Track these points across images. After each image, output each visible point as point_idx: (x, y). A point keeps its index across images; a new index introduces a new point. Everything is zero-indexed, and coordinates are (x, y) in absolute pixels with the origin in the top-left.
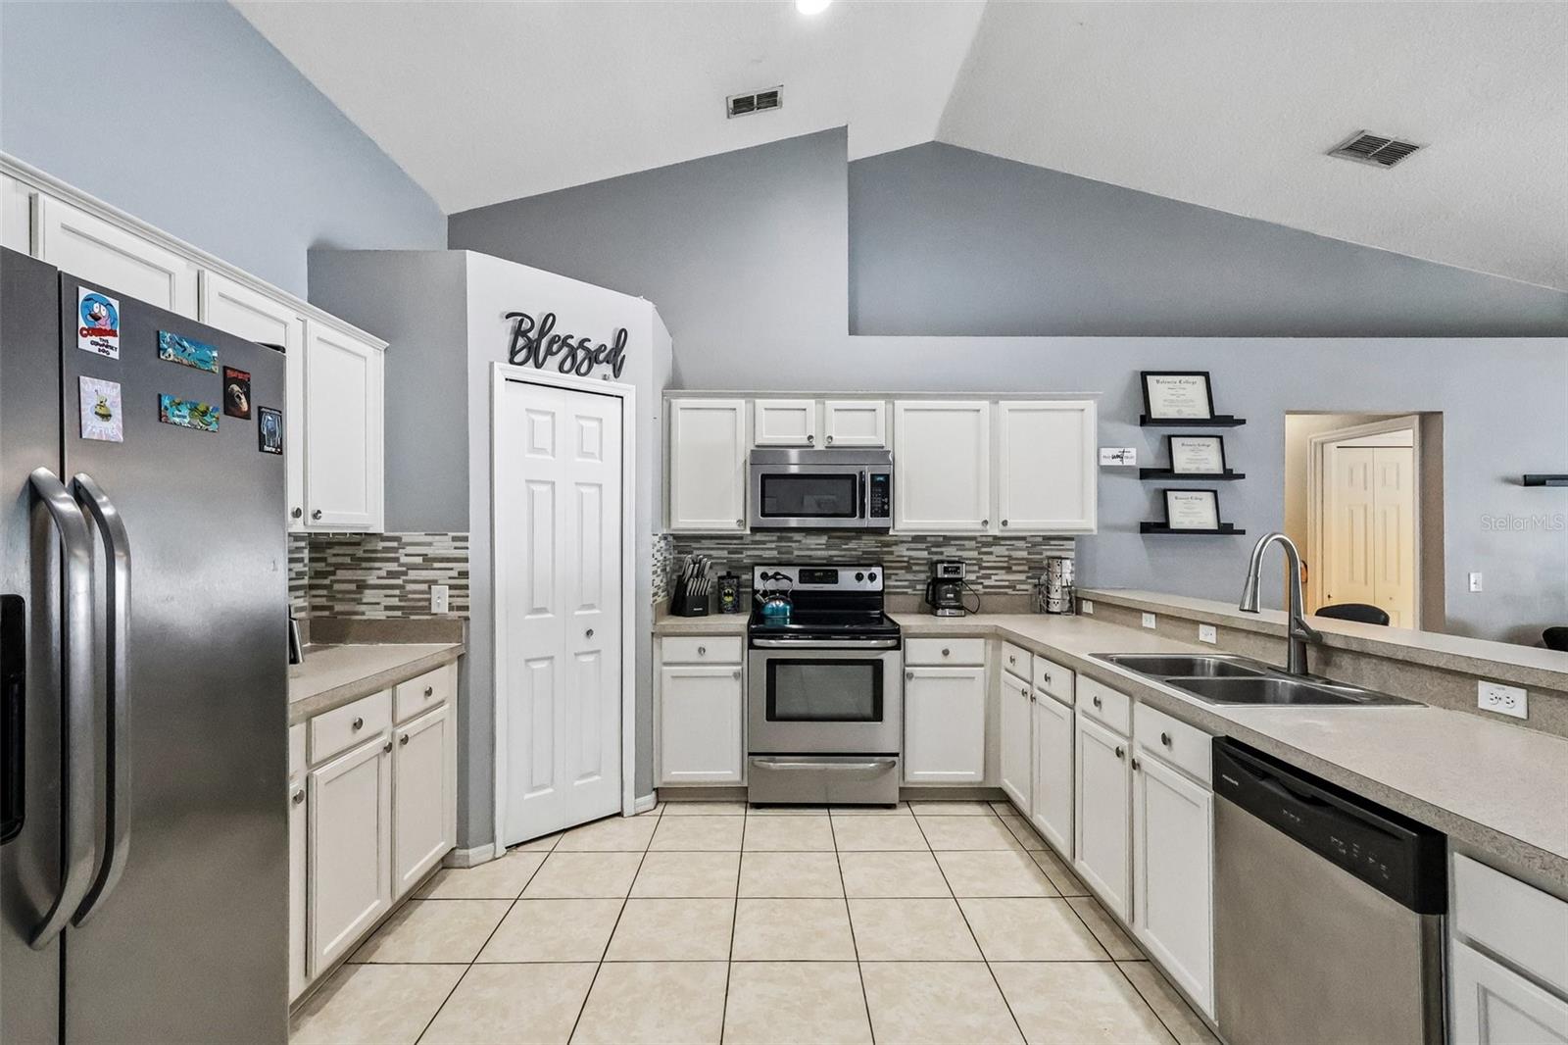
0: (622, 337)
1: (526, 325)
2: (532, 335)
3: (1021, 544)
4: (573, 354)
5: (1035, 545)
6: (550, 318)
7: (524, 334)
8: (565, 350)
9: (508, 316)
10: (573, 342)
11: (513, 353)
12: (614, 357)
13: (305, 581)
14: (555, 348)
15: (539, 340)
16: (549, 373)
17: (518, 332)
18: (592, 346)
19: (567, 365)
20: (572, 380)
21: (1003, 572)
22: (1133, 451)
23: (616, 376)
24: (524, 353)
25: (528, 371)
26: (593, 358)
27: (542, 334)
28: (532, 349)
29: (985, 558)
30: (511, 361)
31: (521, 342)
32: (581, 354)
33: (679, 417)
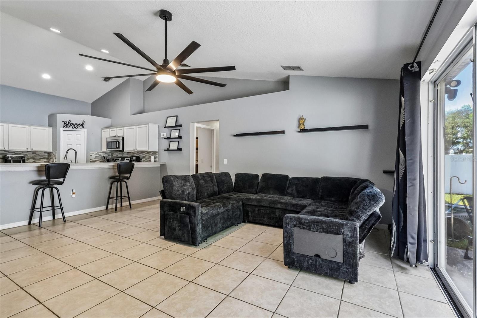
0: (84, 122)
1: (66, 122)
2: (67, 124)
3: (150, 153)
4: (74, 125)
5: (152, 153)
6: (70, 121)
7: (66, 124)
8: (73, 125)
9: (63, 122)
10: (75, 124)
11: (64, 127)
12: (83, 125)
13: (47, 158)
14: (71, 125)
15: (68, 124)
16: (71, 129)
17: (65, 124)
18: (78, 124)
19: (73, 127)
20: (75, 129)
21: (148, 159)
22: (165, 134)
23: (83, 128)
24: (66, 126)
25: (67, 129)
26: (78, 125)
27: (69, 123)
28: (67, 125)
29: (146, 156)
30: (64, 128)
31: (65, 125)
32: (76, 125)
33: (103, 133)
